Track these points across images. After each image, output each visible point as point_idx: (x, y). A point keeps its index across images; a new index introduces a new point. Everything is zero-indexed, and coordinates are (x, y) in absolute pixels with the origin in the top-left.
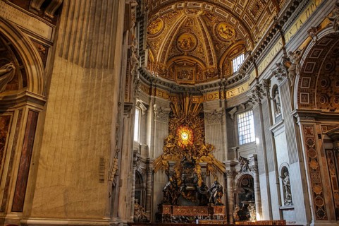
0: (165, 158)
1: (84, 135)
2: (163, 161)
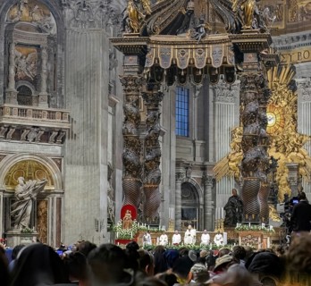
0: (233, 158)
1: (86, 206)
2: (230, 164)
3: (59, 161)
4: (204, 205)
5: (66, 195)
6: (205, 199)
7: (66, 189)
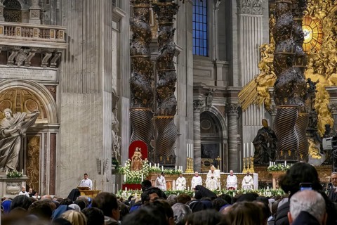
0: (263, 82)
1: (86, 143)
2: (259, 88)
3: (53, 88)
4: (229, 140)
5: (62, 130)
6: (229, 132)
7: (62, 123)
